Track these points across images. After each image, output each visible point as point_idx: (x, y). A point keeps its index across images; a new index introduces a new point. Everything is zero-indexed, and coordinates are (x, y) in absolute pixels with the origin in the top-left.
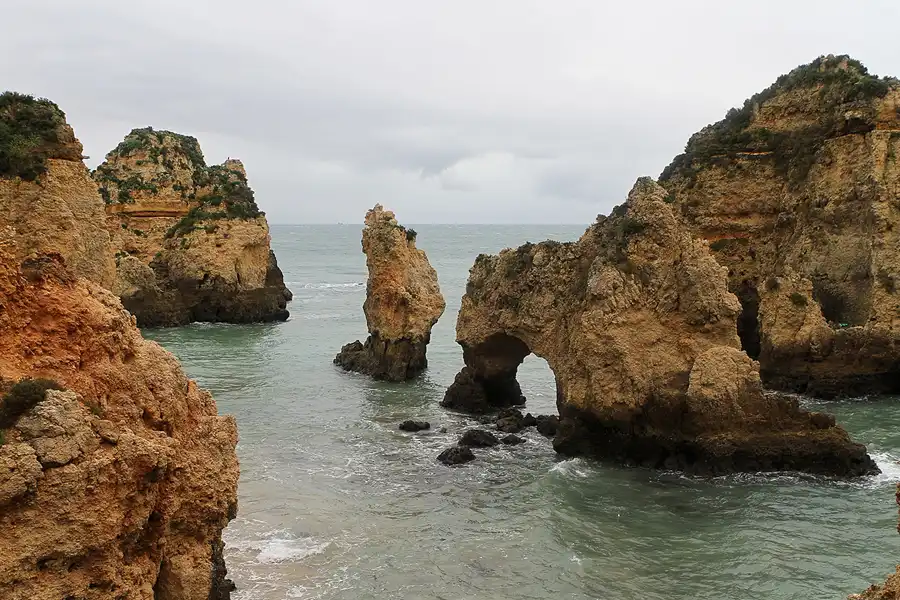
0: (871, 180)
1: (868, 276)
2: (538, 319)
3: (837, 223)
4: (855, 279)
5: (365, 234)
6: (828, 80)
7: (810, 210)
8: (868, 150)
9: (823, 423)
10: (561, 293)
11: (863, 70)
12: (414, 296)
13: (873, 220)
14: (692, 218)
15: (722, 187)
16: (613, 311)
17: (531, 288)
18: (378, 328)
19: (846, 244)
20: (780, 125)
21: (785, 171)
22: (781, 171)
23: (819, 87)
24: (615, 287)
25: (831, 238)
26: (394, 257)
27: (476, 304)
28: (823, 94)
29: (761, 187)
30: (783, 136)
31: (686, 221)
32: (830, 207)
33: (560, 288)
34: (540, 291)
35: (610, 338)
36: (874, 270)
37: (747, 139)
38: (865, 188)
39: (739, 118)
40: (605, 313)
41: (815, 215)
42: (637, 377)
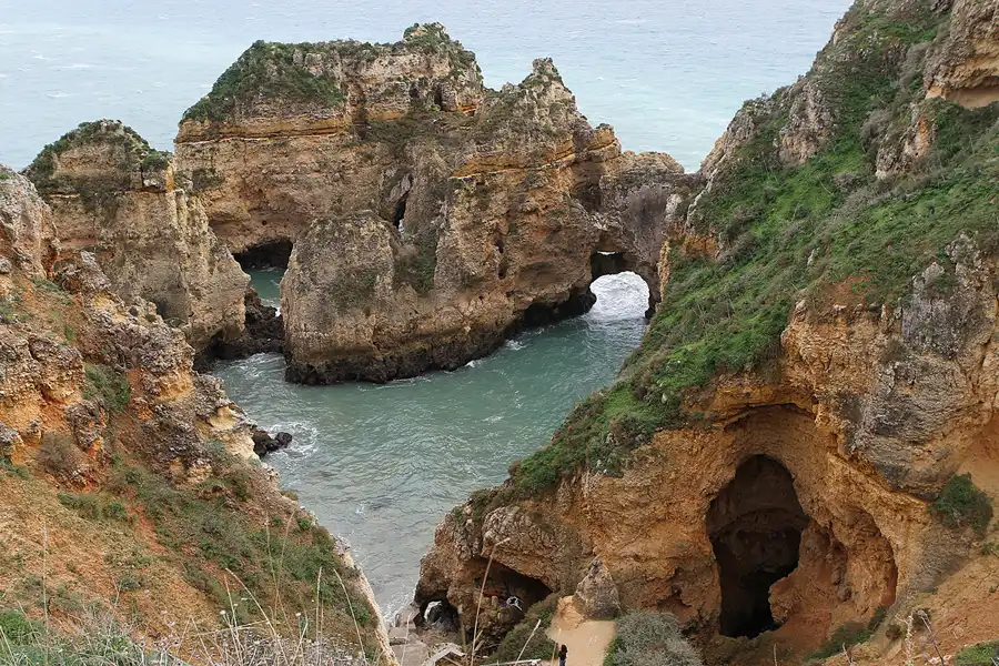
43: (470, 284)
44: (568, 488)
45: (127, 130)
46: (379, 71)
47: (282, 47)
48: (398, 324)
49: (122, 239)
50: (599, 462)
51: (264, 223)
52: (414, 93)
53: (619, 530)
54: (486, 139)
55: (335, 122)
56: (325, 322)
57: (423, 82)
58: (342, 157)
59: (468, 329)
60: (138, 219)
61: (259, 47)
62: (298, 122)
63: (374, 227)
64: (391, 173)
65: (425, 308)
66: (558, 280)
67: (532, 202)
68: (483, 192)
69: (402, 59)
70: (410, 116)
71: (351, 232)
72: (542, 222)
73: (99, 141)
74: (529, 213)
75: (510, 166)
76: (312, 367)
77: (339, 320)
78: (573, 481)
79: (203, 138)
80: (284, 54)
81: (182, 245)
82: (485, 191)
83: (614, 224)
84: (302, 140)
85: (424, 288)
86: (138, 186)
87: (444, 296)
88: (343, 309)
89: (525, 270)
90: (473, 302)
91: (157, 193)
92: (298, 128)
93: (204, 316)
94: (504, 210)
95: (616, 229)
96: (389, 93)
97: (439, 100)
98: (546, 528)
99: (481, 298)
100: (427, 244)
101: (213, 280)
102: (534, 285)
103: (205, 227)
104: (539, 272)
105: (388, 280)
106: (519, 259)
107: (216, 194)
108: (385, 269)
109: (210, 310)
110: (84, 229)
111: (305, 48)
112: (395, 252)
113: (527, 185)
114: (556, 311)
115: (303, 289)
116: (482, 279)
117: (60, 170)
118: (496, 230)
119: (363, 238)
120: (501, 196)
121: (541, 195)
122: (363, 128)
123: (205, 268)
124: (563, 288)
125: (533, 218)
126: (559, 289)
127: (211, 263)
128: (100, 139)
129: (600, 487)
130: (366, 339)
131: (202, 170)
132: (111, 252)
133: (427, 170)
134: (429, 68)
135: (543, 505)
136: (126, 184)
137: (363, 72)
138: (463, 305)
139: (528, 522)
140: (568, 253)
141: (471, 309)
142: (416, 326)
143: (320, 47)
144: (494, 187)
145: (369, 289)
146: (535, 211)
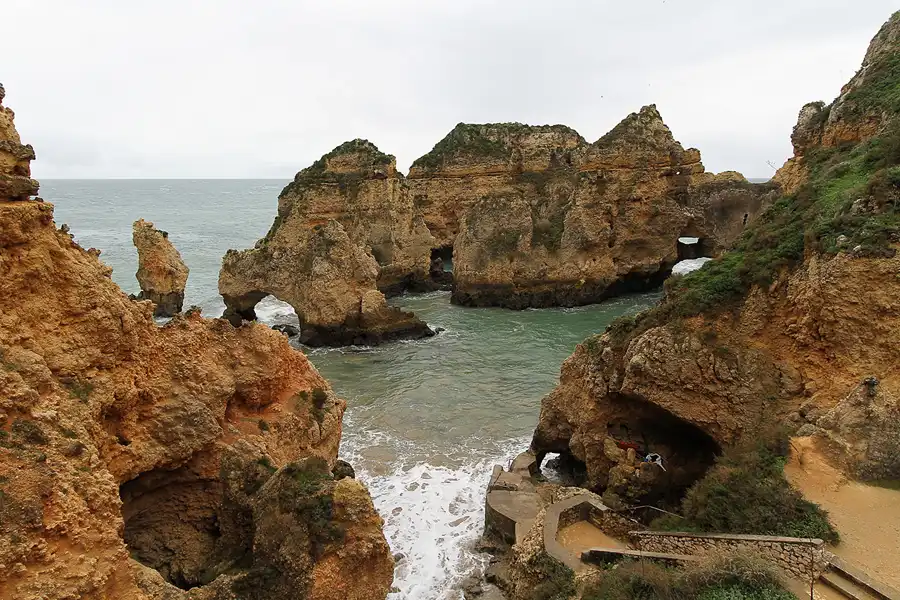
0: (388, 201)
1: (390, 241)
2: (281, 284)
3: (374, 218)
4: (385, 242)
5: (135, 235)
6: (361, 151)
7: (361, 212)
8: (386, 188)
9: (411, 315)
10: (292, 272)
11: (376, 149)
12: (177, 269)
13: (391, 217)
14: (304, 215)
15: (316, 199)
16: (328, 281)
17: (273, 269)
19: (379, 227)
20: (340, 170)
21: (345, 193)
22: (343, 193)
23: (357, 155)
24: (328, 271)
25: (372, 225)
26: (159, 248)
27: (234, 276)
28: (359, 157)
29: (335, 200)
30: (342, 175)
32: (370, 211)
33: (292, 269)
34: (280, 271)
35: (328, 293)
36: (393, 240)
37: (324, 177)
38: (386, 204)
39: (319, 165)
40: (325, 282)
41: (364, 214)
42: (342, 309)
43: (587, 247)
44: (763, 298)
45: (371, 144)
46: (532, 141)
47: (474, 126)
48: (531, 272)
49: (359, 210)
50: (842, 238)
51: (454, 233)
52: (553, 156)
53: (863, 354)
54: (607, 145)
55: (501, 168)
56: (480, 264)
57: (559, 150)
58: (504, 190)
59: (583, 281)
60: (369, 198)
61: (460, 126)
62: (480, 168)
63: (520, 202)
64: (535, 202)
65: (552, 262)
66: (652, 254)
67: (638, 192)
68: (601, 183)
69: (547, 135)
70: (550, 169)
71: (505, 204)
72: (644, 208)
73: (353, 151)
74: (635, 200)
75: (622, 167)
76: (468, 295)
77: (490, 264)
78: (772, 288)
79: (423, 176)
80: (474, 129)
81: (393, 213)
82: (605, 182)
83: (700, 215)
84: (481, 179)
85: (553, 248)
86: (372, 175)
87: (567, 254)
88: (494, 257)
89: (628, 244)
90: (588, 262)
91: (382, 179)
92: (479, 171)
93: (401, 261)
94: (616, 198)
95: (701, 219)
96: (537, 155)
97: (569, 162)
98: (723, 354)
99: (594, 260)
100: (558, 220)
101: (411, 238)
102: (634, 257)
103: (411, 204)
104: (638, 246)
105: (528, 239)
106: (624, 234)
107: (427, 211)
108: (528, 231)
109: (406, 258)
110: (339, 206)
111: (488, 126)
112: (534, 221)
113: (634, 181)
114: (647, 281)
115: (468, 242)
116: (596, 245)
117: (329, 169)
118: (609, 212)
119: (512, 209)
120: (615, 187)
121: (645, 188)
122: (519, 175)
123: (407, 230)
124: (656, 260)
125: (638, 204)
126: (652, 261)
127: (411, 227)
128: (354, 150)
129: (845, 276)
130: (508, 279)
131: (420, 196)
132: (351, 218)
133: (559, 191)
134: (564, 142)
135: (719, 324)
136: (365, 176)
137: (522, 141)
138: (581, 263)
139: (695, 344)
140: (662, 234)
141: (586, 267)
142: (545, 275)
143: (497, 126)
144: (611, 180)
145: (513, 245)
146: (639, 200)
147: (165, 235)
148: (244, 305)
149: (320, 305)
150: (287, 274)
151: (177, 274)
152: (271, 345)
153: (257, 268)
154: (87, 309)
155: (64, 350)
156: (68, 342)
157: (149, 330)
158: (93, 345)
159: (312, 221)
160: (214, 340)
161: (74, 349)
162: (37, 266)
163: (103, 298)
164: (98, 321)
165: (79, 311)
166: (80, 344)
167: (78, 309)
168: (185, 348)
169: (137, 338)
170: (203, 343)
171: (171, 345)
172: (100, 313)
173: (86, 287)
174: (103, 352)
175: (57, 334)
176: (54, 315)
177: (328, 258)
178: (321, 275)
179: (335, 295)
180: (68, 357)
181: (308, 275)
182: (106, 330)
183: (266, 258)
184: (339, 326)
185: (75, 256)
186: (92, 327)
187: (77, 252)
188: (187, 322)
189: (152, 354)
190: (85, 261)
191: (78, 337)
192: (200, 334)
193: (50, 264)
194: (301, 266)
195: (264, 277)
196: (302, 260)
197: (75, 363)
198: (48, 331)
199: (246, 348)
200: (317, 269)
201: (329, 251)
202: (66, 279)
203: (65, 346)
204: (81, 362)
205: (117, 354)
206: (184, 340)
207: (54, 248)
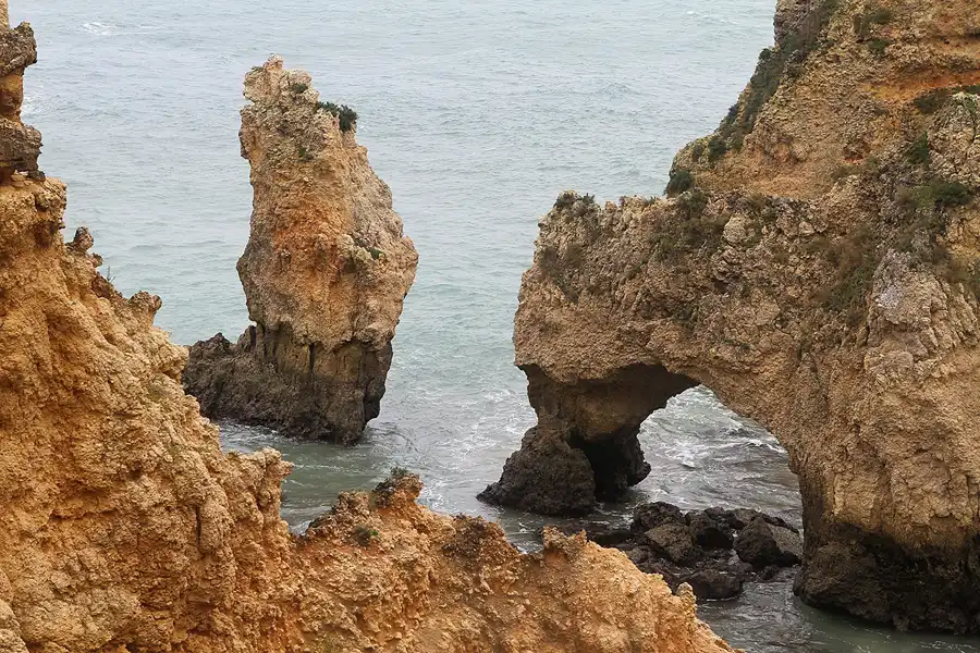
2: (747, 348)
5: (248, 119)
10: (792, 301)
12: (375, 255)
16: (931, 354)
17: (720, 287)
18: (286, 318)
24: (934, 310)
26: (324, 171)
27: (575, 299)
31: (864, 53)
33: (791, 292)
34: (746, 294)
35: (927, 404)
40: (917, 358)
147: (347, 120)
148: (600, 416)
149: (889, 448)
150: (768, 310)
151: (378, 271)
152: (629, 625)
153: (658, 277)
154: (118, 479)
155: (56, 591)
156: (68, 569)
157: (266, 544)
158: (124, 581)
159: (909, 73)
160: (452, 588)
161: (80, 589)
162: (17, 357)
163: (158, 450)
164: (142, 516)
165: (100, 482)
166: (94, 577)
167: (98, 474)
168: (362, 608)
169: (232, 569)
170: (416, 592)
171: (323, 595)
172: (148, 491)
173: (122, 415)
174: (146, 605)
175: (44, 544)
176: (41, 489)
177: (936, 258)
178: (904, 328)
179: (952, 416)
180: (64, 609)
181: (854, 322)
182: (160, 542)
183: (696, 236)
184: (958, 541)
185: (100, 319)
186: (125, 529)
187: (104, 305)
188: (374, 521)
189: (266, 619)
190: (120, 331)
191: (92, 555)
192: (411, 565)
193: (44, 351)
194: (830, 280)
195: (682, 313)
196: (833, 259)
197: (78, 629)
198: (24, 535)
199: (546, 625)
200: (887, 299)
201: (942, 229)
202: (77, 392)
203: (61, 580)
204: (93, 627)
205: (178, 611)
206: (363, 581)
207: (58, 308)
